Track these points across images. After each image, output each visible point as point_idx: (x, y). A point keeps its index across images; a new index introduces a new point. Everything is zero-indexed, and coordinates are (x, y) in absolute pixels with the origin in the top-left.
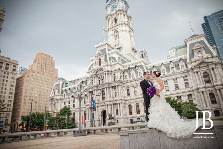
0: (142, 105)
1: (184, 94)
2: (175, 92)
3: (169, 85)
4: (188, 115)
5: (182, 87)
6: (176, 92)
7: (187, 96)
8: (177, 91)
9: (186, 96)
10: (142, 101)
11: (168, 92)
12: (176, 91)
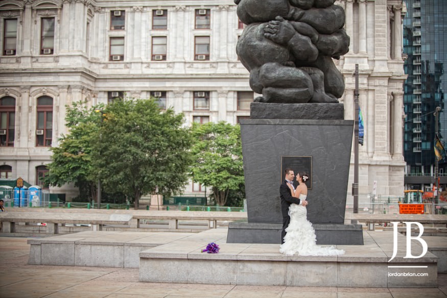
0: (30, 108)
1: (226, 85)
2: (189, 71)
3: (171, 33)
4: (216, 179)
5: (223, 54)
6: (195, 72)
7: (236, 95)
8: (200, 66)
9: (231, 94)
10: (33, 89)
11: (159, 66)
12: (195, 65)
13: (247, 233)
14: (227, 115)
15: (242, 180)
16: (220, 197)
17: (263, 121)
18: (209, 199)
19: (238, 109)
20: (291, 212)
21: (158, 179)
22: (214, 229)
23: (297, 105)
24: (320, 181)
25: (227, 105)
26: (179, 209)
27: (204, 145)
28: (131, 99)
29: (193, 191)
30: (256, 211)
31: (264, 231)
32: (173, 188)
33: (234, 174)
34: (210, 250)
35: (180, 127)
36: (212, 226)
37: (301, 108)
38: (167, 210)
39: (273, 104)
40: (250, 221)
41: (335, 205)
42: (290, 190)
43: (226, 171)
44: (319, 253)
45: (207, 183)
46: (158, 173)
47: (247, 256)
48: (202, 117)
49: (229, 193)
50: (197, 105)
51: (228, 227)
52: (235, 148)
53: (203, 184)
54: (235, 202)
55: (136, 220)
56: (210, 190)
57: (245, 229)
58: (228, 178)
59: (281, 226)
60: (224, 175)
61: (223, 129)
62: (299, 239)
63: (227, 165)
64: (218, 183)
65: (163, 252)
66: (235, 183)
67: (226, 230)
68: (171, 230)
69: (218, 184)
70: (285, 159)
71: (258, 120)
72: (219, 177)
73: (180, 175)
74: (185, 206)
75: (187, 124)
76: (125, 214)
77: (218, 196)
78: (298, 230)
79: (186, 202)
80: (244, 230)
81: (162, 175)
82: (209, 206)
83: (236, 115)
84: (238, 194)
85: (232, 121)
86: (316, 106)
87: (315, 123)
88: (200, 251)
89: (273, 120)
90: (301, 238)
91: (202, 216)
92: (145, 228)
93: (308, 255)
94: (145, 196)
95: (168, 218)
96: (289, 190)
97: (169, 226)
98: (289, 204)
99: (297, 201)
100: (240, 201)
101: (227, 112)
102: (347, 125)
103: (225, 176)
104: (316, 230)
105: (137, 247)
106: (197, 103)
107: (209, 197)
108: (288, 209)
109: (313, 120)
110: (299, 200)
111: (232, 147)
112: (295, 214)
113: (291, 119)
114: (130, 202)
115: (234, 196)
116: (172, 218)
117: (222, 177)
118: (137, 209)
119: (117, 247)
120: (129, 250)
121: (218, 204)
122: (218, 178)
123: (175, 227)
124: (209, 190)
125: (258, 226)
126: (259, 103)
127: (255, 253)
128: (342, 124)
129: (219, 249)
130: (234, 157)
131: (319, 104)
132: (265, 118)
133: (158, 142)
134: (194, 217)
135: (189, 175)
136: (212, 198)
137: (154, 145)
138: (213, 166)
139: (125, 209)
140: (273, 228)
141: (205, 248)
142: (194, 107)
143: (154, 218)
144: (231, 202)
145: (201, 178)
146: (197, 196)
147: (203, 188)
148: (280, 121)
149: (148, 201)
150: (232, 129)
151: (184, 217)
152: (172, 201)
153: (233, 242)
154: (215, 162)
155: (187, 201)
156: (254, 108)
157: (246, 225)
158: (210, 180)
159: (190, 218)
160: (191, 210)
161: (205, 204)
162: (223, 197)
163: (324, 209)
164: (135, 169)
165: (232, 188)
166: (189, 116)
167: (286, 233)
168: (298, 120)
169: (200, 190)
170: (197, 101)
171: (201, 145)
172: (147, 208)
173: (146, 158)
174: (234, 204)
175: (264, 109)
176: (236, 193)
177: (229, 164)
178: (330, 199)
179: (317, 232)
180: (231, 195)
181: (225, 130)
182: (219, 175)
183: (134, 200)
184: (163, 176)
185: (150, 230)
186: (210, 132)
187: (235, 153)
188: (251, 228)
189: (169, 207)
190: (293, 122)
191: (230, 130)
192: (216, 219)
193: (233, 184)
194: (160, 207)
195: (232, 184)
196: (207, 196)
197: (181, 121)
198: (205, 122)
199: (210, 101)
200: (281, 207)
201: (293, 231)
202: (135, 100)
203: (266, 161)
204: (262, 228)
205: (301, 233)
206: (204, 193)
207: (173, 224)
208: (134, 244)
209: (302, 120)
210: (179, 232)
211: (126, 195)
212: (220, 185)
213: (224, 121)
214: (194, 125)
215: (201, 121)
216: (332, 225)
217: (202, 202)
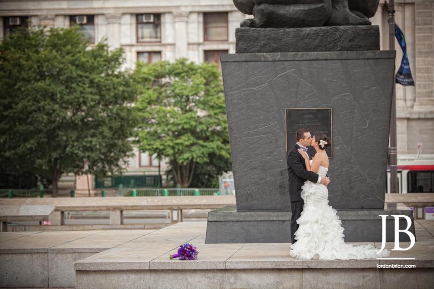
1: (185, 3)
4: (173, 148)
7: (201, 19)
9: (194, 17)
13: (237, 227)
14: (188, 49)
15: (213, 148)
16: (182, 174)
17: (256, 56)
18: (164, 177)
19: (206, 39)
20: (306, 195)
21: (86, 149)
22: (180, 223)
23: (308, 30)
24: (345, 146)
25: (188, 33)
26: (120, 194)
27: (154, 96)
28: (41, 28)
29: (140, 166)
30: (249, 194)
31: (262, 224)
32: (110, 162)
33: (202, 139)
34: (183, 255)
35: (118, 70)
36: (175, 218)
37: (314, 34)
38: (103, 196)
39: (271, 29)
40: (240, 209)
41: (369, 180)
42: (304, 160)
43: (189, 134)
44: (351, 255)
45: (160, 153)
46: (86, 140)
47: (241, 262)
48: (150, 53)
49: (196, 167)
50: (143, 34)
51: (207, 219)
52: (202, 99)
53: (155, 155)
54: (205, 181)
55: (59, 213)
56: (167, 163)
57: (233, 221)
58: (192, 145)
59: (289, 216)
60: (185, 141)
61: (183, 70)
62: (320, 236)
63: (191, 126)
64: (177, 153)
65: (111, 261)
66: (203, 153)
67: (204, 224)
68: (114, 227)
69: (177, 155)
70: (290, 113)
71: (249, 54)
72: (177, 144)
73: (120, 142)
74: (130, 190)
75: (129, 64)
76: (42, 204)
77: (179, 172)
78: (317, 221)
79: (129, 183)
80: (232, 223)
81: (91, 142)
82: (166, 187)
83: (202, 48)
84: (209, 168)
85: (196, 58)
86: (337, 30)
87: (335, 57)
88: (169, 256)
89: (272, 53)
90: (323, 234)
91: (160, 204)
92: (72, 225)
93: (333, 259)
94: (68, 175)
95: (108, 208)
96: (302, 160)
97: (110, 221)
98: (302, 181)
99: (314, 178)
100: (212, 179)
101: (189, 44)
102: (385, 59)
103: (188, 143)
104: (343, 221)
105: (69, 255)
106: (142, 32)
107: (165, 174)
108: (300, 190)
109: (332, 52)
110: (317, 176)
111: (197, 98)
112: (312, 197)
113: (299, 51)
114: (44, 185)
115: (203, 171)
116: (115, 209)
117: (182, 144)
118: (56, 197)
119: (37, 256)
120: (56, 259)
121: (179, 185)
122: (177, 147)
123: (119, 222)
124: (165, 163)
125: (253, 216)
126: (249, 28)
127: (252, 257)
128: (377, 57)
129: (196, 253)
130: (201, 113)
131: (342, 27)
132: (259, 51)
133: (83, 95)
134: (147, 206)
135: (134, 142)
136: (170, 176)
137: (77, 98)
138: (169, 127)
139: (36, 196)
140: (275, 219)
141: (176, 252)
142: (138, 38)
143: (86, 209)
144: (200, 181)
145: (150, 147)
146: (147, 174)
147: (155, 162)
148: (282, 56)
149: (72, 183)
150: (196, 70)
151: (132, 206)
152: (108, 182)
153: (216, 242)
154: (172, 120)
155: (132, 181)
156: (242, 36)
157: (234, 216)
158: (164, 149)
159: (142, 208)
160: (138, 194)
161: (159, 186)
162: (186, 173)
163: (352, 188)
164: (52, 135)
165: (198, 160)
166: (131, 51)
167: (298, 225)
168: (310, 53)
169: (151, 165)
170: (142, 28)
171: (150, 97)
172: (72, 194)
173: (68, 118)
174: (203, 184)
175: (257, 38)
176: (205, 168)
177: (193, 123)
178: (362, 173)
179: (344, 223)
180: (199, 171)
181: (186, 72)
182: (178, 141)
183: (50, 182)
184: (94, 143)
185: (82, 228)
186: (163, 76)
187: (202, 106)
188: (242, 219)
189: (106, 191)
190: (302, 56)
191: (194, 72)
192: (182, 207)
193: (199, 155)
194: (92, 192)
195: (198, 153)
196: (162, 173)
197: (120, 60)
198: (155, 60)
199: (163, 29)
200: (287, 186)
201: (309, 224)
202: (48, 29)
203: (261, 117)
204: (259, 219)
205: (322, 226)
206: (157, 169)
207: (115, 216)
208: (64, 250)
209: (315, 52)
210: (126, 229)
211: (37, 176)
212: (180, 155)
213: (184, 59)
214: (139, 66)
215: (150, 60)
216: (366, 212)
217: (154, 183)
